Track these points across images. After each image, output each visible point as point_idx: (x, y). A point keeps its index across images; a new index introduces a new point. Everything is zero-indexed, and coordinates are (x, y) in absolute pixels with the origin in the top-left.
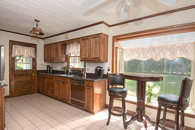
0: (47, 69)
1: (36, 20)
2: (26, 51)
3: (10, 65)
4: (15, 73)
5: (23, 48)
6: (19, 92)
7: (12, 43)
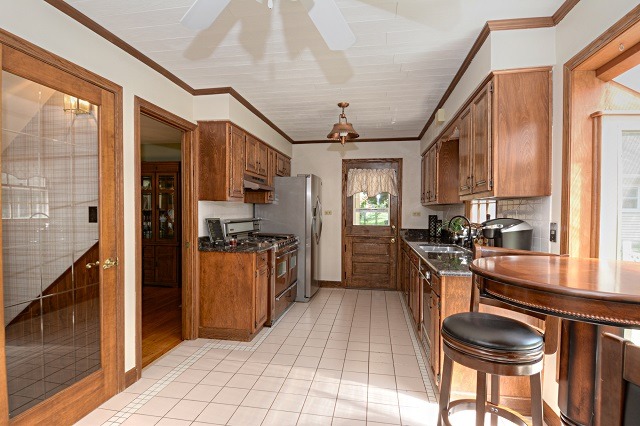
0: (430, 226)
1: (340, 105)
2: (375, 179)
3: (343, 215)
4: (354, 233)
5: (364, 174)
6: (359, 279)
7: (349, 165)
